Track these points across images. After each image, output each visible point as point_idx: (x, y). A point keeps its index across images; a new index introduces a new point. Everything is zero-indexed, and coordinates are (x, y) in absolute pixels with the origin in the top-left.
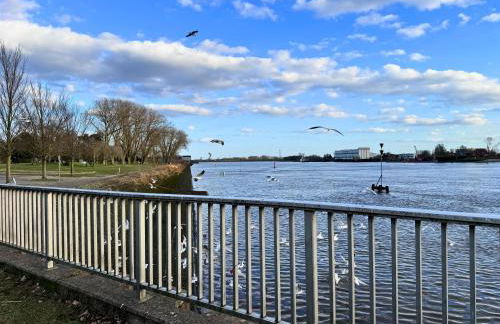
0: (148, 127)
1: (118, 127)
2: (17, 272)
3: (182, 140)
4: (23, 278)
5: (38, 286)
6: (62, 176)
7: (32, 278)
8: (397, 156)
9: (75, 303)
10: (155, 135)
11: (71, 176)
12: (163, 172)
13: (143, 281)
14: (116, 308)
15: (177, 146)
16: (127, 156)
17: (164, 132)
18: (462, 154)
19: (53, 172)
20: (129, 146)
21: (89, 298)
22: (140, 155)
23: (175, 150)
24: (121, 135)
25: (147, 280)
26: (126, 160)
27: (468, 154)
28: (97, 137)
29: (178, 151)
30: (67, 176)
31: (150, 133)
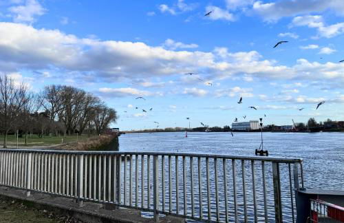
0: (86, 106)
1: (62, 107)
2: (8, 199)
3: (112, 115)
4: (13, 202)
5: (22, 205)
6: (19, 145)
7: (19, 201)
8: (279, 127)
9: (45, 211)
10: (91, 112)
11: (25, 145)
12: (96, 142)
13: (81, 196)
14: (68, 210)
15: (108, 121)
16: (68, 129)
17: (98, 110)
18: (328, 126)
19: (12, 143)
20: (70, 121)
21: (52, 207)
22: (78, 128)
23: (106, 124)
24: (64, 112)
25: (84, 196)
26: (67, 132)
27: (333, 126)
28: (45, 115)
29: (109, 124)
30: (22, 145)
31: (87, 111)
